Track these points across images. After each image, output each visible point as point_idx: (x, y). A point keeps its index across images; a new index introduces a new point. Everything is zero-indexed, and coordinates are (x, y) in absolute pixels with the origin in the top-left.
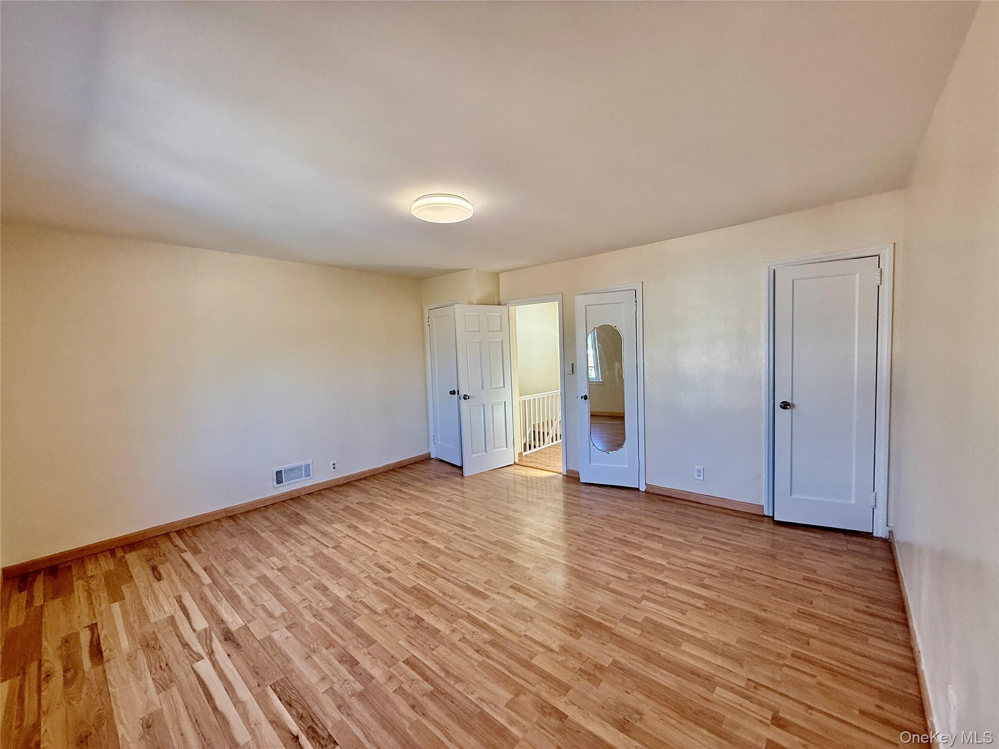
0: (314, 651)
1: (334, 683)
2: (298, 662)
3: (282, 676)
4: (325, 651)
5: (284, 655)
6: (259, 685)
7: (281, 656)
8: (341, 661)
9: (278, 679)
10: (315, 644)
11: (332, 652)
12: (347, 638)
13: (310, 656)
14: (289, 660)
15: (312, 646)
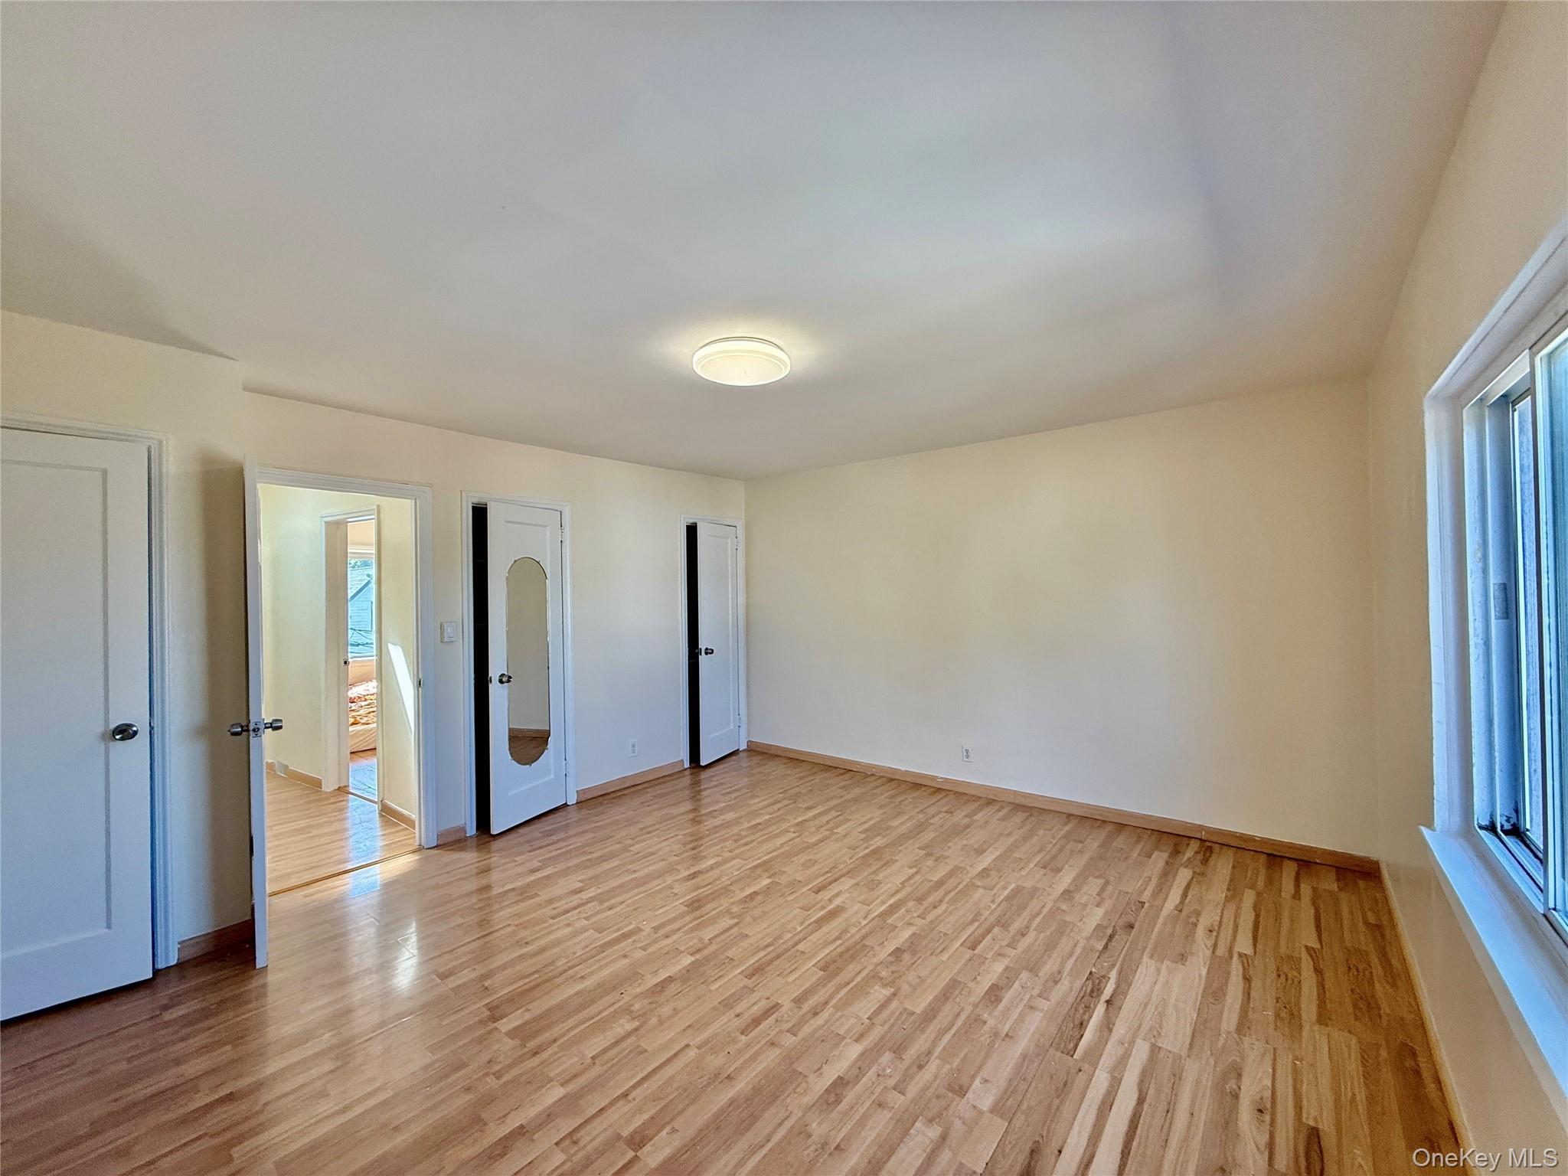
0: (996, 1034)
1: (1032, 995)
2: (1023, 1044)
3: (1052, 1051)
4: (991, 1022)
5: (1019, 1066)
6: (1080, 1070)
7: (1023, 1071)
8: (999, 1000)
9: (1058, 1054)
10: (982, 1038)
11: (989, 1014)
12: (956, 1009)
13: (1007, 1035)
14: (1024, 1057)
15: (988, 1041)
